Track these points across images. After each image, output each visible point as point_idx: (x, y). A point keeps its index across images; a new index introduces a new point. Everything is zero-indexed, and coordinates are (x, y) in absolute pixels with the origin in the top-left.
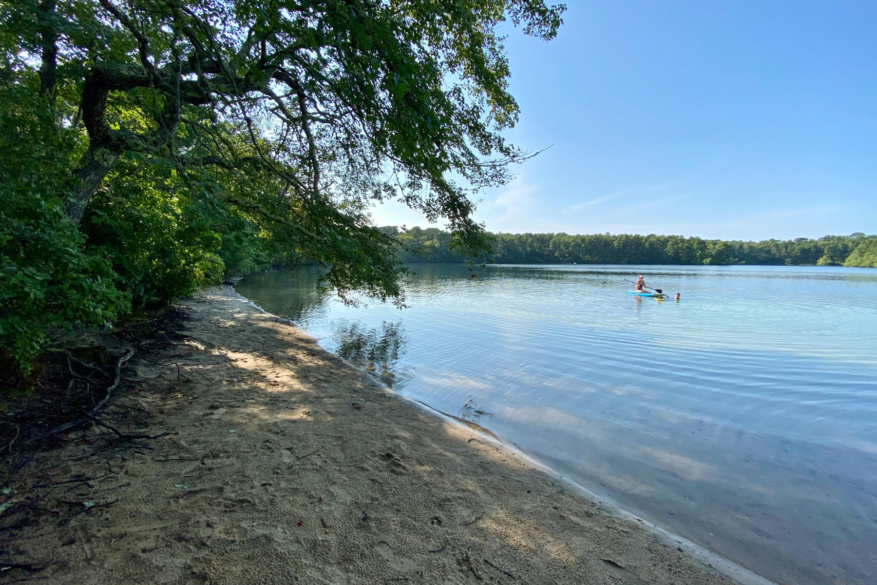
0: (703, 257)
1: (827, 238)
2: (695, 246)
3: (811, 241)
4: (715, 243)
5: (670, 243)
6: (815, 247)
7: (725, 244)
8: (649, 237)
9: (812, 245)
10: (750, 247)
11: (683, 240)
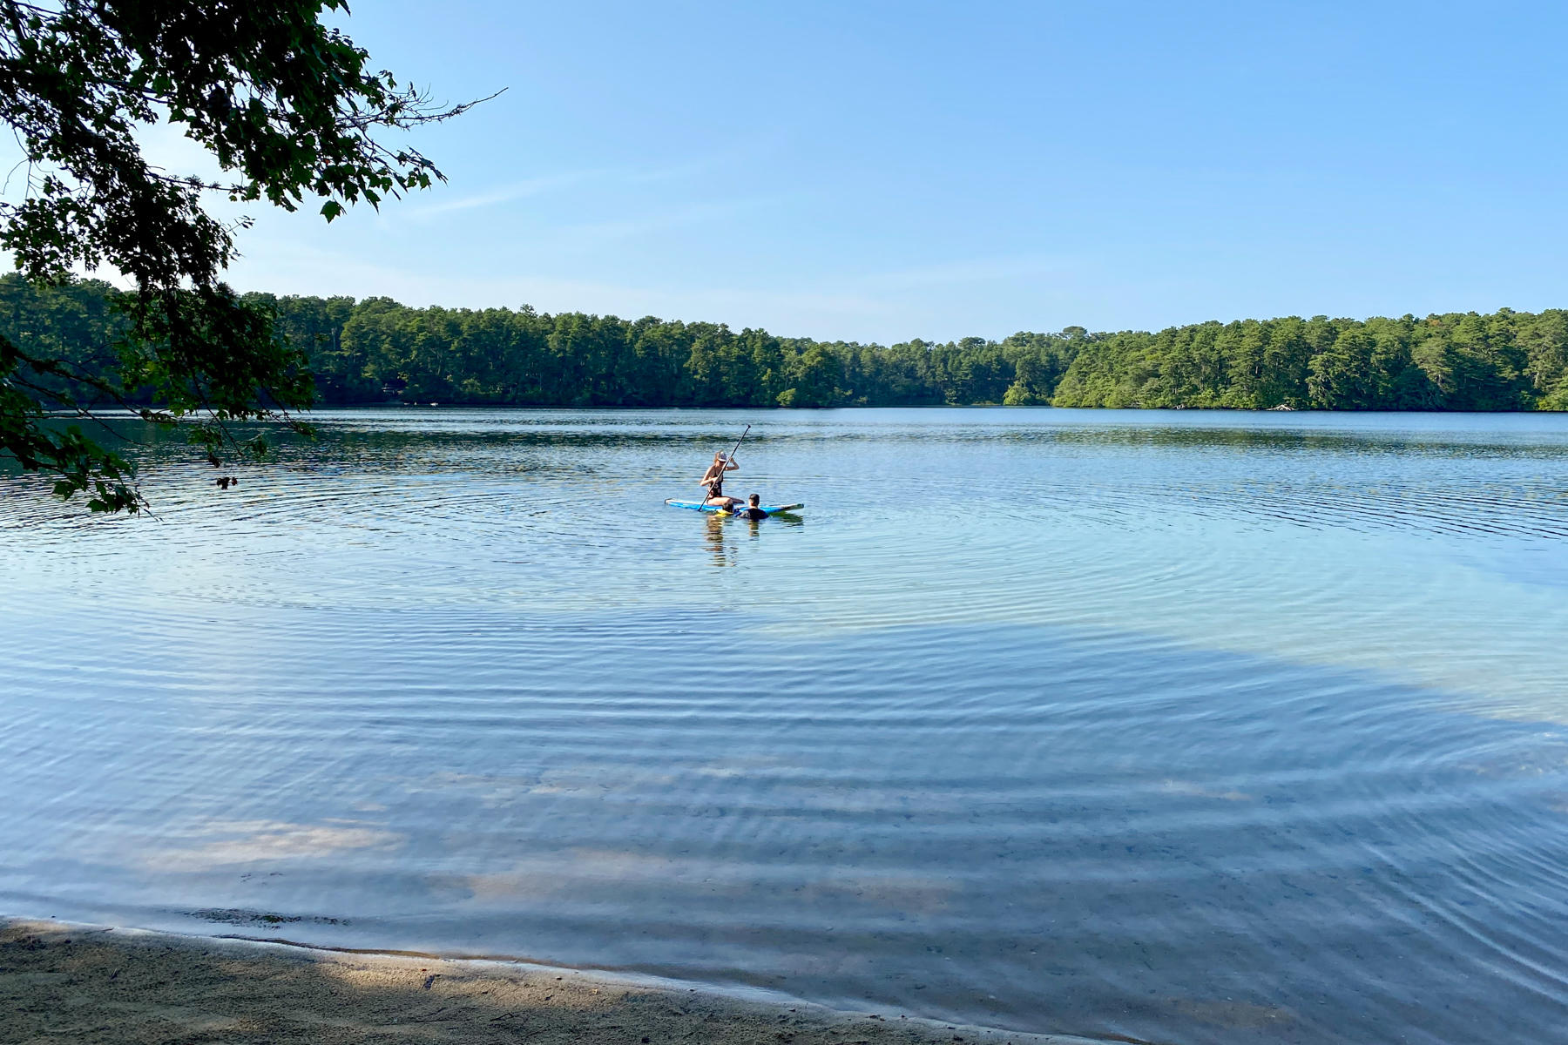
0: (778, 384)
1: (1020, 339)
2: (757, 356)
3: (992, 346)
4: (800, 346)
5: (697, 345)
6: (999, 359)
7: (823, 351)
8: (643, 323)
9: (993, 355)
10: (875, 360)
11: (727, 336)
